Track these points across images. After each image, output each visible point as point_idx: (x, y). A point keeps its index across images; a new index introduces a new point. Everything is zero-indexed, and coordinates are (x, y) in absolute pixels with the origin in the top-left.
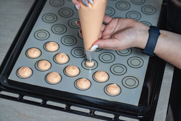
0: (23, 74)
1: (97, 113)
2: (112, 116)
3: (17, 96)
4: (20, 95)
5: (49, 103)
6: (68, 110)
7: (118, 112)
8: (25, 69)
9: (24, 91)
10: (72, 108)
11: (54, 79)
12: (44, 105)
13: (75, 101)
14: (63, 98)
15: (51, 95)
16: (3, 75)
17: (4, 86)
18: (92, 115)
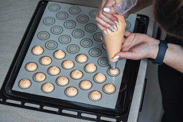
0: (24, 85)
1: (83, 115)
2: (95, 117)
3: (19, 103)
4: (22, 102)
5: (45, 108)
6: (60, 113)
7: (100, 113)
8: (25, 82)
9: (25, 99)
10: (64, 111)
11: (49, 89)
12: (41, 110)
13: (65, 105)
14: (56, 104)
15: (46, 102)
16: (8, 86)
17: (9, 95)
18: (79, 116)
